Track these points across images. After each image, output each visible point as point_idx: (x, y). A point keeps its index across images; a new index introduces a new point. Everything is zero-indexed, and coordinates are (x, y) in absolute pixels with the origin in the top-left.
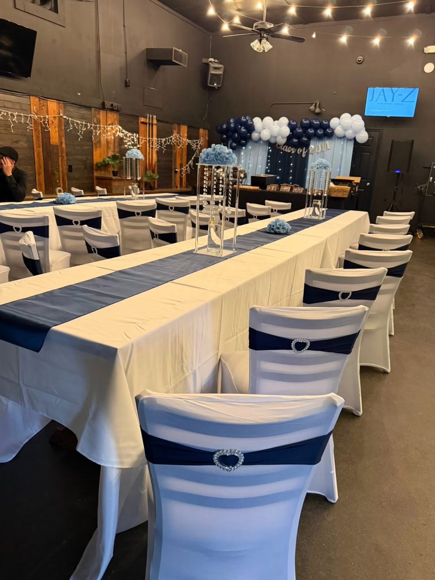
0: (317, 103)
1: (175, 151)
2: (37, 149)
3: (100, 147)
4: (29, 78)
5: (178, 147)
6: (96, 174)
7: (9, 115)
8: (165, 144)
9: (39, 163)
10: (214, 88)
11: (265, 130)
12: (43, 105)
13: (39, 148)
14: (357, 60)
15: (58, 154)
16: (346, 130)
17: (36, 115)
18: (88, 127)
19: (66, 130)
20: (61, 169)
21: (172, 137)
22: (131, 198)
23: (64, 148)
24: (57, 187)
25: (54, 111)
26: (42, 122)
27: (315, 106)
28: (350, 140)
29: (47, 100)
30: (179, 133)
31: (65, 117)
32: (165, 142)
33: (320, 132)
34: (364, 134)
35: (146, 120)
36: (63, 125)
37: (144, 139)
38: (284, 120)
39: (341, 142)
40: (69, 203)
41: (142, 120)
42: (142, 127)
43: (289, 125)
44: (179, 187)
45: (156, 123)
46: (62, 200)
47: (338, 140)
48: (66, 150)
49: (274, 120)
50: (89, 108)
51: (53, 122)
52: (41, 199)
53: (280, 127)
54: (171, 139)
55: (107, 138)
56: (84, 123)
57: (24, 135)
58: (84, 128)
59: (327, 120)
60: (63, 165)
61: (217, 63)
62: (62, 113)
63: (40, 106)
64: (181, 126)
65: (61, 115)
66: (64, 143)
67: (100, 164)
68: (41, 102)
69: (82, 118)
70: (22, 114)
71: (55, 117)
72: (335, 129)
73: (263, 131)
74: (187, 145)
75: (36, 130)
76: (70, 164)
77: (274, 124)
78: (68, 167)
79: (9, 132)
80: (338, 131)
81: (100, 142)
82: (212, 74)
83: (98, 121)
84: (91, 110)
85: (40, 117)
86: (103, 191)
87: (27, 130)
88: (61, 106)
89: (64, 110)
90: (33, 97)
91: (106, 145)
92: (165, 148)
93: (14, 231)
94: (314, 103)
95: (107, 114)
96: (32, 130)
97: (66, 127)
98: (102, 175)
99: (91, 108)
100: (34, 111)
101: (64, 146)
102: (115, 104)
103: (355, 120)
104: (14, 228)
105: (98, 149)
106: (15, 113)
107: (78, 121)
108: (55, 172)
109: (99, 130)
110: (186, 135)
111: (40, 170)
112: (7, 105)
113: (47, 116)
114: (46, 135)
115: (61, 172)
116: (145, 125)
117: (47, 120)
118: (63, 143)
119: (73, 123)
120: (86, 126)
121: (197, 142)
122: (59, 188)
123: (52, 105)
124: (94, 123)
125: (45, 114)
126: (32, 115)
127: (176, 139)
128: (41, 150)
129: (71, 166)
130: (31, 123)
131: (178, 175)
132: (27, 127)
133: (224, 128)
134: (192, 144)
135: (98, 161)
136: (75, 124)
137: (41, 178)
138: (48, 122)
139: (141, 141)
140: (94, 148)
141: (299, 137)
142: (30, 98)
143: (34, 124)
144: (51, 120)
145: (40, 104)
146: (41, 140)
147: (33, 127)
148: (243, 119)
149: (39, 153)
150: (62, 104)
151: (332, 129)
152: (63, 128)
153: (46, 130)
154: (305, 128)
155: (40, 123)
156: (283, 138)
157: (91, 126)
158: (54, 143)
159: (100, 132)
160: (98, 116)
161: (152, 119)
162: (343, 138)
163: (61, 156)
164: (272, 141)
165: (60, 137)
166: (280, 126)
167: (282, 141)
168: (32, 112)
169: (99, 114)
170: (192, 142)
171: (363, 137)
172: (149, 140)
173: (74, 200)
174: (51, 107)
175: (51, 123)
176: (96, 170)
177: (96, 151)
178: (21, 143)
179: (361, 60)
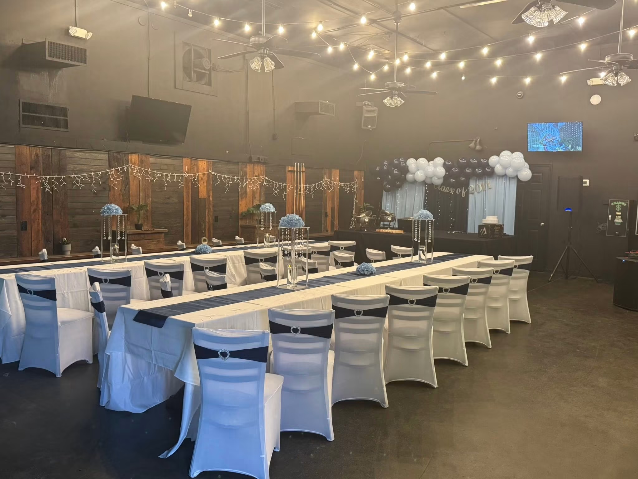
0: (478, 140)
1: (326, 195)
2: (186, 203)
3: (247, 197)
4: (183, 143)
5: (328, 191)
6: (241, 223)
7: (164, 176)
8: (314, 189)
9: (187, 215)
10: (369, 130)
11: (419, 172)
12: (194, 164)
13: (188, 202)
14: (517, 96)
15: (206, 206)
16: (506, 168)
17: (187, 174)
18: (235, 180)
19: (214, 184)
20: (207, 220)
21: (321, 182)
22: (263, 246)
23: (211, 200)
24: (202, 237)
25: (204, 169)
26: (192, 179)
27: (475, 144)
28: (513, 178)
29: (198, 160)
30: (330, 177)
31: (213, 173)
32: (314, 188)
33: (479, 171)
34: (526, 172)
35: (294, 169)
36: (211, 180)
37: (292, 186)
38: (439, 161)
39: (502, 181)
40: (205, 253)
41: (290, 168)
42: (289, 176)
43: (444, 165)
44: (330, 231)
45: (305, 170)
46: (200, 250)
47: (499, 178)
48: (213, 203)
49: (429, 161)
50: (237, 163)
51: (202, 179)
52: (183, 249)
53: (435, 168)
54: (321, 184)
55: (253, 189)
56: (231, 177)
57: (176, 192)
58: (231, 182)
59: (485, 159)
60: (210, 216)
61: (370, 105)
62: (211, 170)
63: (192, 165)
64: (333, 170)
65: (210, 171)
66: (212, 196)
67: (245, 213)
68: (192, 162)
69: (229, 173)
70: (175, 174)
71: (204, 174)
72: (494, 167)
73: (417, 172)
74: (339, 188)
75: (187, 186)
76: (216, 215)
77: (429, 165)
78: (214, 218)
79: (163, 190)
80: (498, 169)
81: (246, 192)
82: (365, 117)
83: (245, 174)
84: (238, 164)
85: (191, 175)
86: (241, 240)
87: (179, 187)
88: (211, 163)
89: (213, 167)
90: (185, 159)
91: (252, 196)
92: (313, 193)
93: (158, 275)
94: (474, 140)
95: (254, 166)
96: (183, 186)
97: (214, 181)
98: (247, 224)
99: (238, 162)
100: (186, 171)
101: (211, 199)
102: (262, 157)
103: (515, 158)
104: (158, 272)
105: (244, 199)
106: (169, 173)
107: (225, 176)
108: (202, 223)
109: (246, 182)
110: (338, 179)
111: (188, 222)
112: (162, 167)
113: (197, 174)
114: (195, 190)
115: (207, 222)
116: (292, 173)
117: (197, 177)
118: (210, 197)
119: (220, 177)
120: (233, 179)
121: (351, 184)
122: (204, 238)
123: (203, 164)
124: (241, 176)
125: (195, 172)
126: (184, 174)
127: (326, 183)
128: (190, 203)
129: (217, 216)
130: (182, 181)
131: (329, 219)
132: (179, 185)
133: (377, 170)
134: (345, 187)
135: (243, 211)
136: (222, 179)
137: (188, 229)
138: (198, 179)
139: (288, 188)
140: (240, 198)
141: (456, 176)
142: (183, 160)
143: (185, 181)
144: (200, 177)
145: (192, 164)
146: (190, 195)
147: (184, 184)
148: (396, 162)
149: (188, 206)
150: (211, 162)
151: (491, 167)
152: (211, 183)
153: (195, 186)
154: (462, 167)
155: (190, 180)
156: (439, 178)
157: (238, 179)
158: (202, 197)
159: (247, 184)
160: (245, 169)
161: (300, 167)
162: (505, 176)
163: (208, 208)
164: (428, 181)
165: (208, 192)
166: (435, 166)
167: (438, 181)
168: (184, 171)
169: (246, 167)
170: (345, 185)
171: (526, 174)
172: (297, 187)
173: (210, 250)
174: (202, 165)
175: (201, 179)
176: (241, 219)
177: (242, 201)
178: (172, 199)
179: (521, 96)
